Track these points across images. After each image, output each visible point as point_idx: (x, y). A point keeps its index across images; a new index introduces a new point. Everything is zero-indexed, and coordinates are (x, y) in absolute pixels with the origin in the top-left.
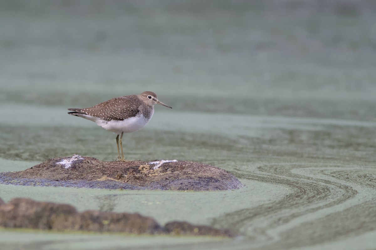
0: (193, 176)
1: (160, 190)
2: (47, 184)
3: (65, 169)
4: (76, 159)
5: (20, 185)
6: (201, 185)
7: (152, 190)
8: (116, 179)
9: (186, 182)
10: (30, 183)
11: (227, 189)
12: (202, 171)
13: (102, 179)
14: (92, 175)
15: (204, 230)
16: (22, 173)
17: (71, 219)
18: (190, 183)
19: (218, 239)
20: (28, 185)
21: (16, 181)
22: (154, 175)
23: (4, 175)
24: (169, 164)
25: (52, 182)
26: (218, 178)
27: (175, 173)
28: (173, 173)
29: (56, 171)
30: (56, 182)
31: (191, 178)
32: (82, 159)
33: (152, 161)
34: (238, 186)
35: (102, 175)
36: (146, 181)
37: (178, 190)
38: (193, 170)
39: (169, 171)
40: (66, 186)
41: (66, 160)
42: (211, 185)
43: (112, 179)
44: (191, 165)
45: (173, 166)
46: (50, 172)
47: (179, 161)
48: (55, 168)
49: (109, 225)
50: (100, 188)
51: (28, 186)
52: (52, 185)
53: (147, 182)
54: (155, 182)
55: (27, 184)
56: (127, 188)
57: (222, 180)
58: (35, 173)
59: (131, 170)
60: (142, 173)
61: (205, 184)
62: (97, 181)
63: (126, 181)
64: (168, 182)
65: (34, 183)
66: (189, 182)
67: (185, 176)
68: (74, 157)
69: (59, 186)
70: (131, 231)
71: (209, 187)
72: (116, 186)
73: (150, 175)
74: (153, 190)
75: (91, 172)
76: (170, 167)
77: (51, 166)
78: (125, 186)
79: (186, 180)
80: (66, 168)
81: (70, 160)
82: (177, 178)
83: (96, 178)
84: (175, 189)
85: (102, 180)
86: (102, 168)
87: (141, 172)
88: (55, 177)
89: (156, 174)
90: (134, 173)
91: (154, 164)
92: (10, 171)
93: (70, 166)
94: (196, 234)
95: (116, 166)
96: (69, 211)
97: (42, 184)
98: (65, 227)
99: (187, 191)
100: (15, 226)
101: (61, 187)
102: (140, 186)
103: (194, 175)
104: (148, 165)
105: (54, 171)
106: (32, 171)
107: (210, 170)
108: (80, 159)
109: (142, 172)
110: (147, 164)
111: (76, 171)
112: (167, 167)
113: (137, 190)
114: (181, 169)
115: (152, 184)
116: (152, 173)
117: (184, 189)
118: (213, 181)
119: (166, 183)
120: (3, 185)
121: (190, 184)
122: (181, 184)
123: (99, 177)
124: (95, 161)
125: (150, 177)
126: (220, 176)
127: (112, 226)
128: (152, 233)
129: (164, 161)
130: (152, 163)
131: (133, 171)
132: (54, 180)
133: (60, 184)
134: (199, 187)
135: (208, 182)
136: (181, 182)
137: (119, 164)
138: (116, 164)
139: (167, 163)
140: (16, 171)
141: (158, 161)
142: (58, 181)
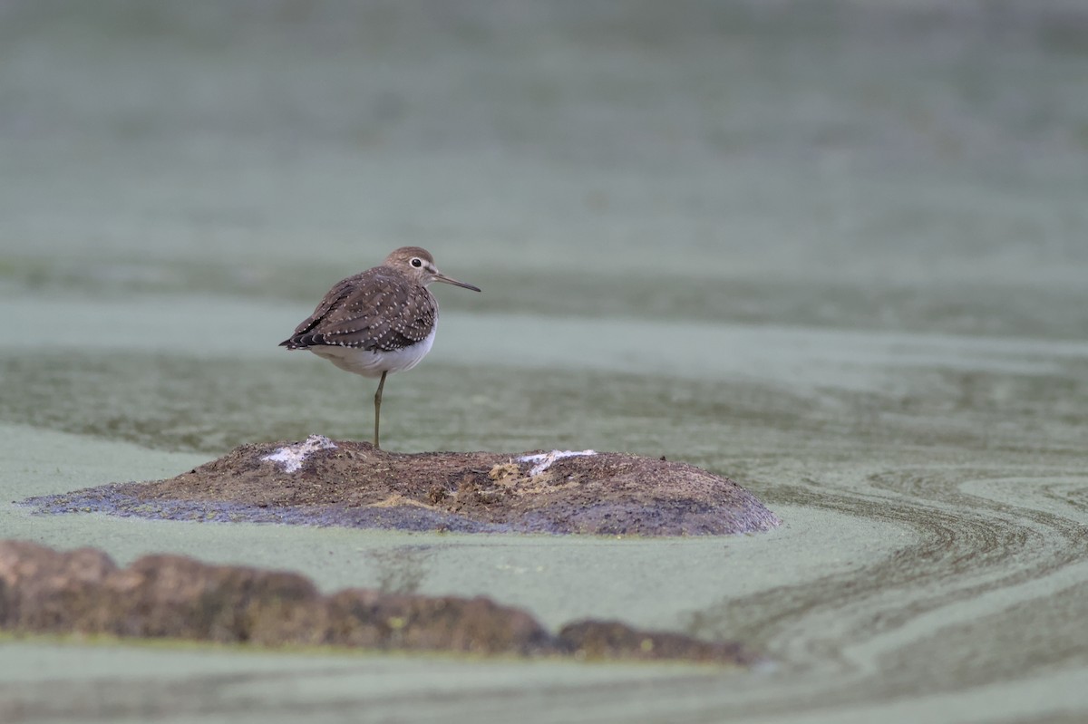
0: (639, 494)
1: (549, 533)
2: (235, 516)
3: (287, 474)
4: (316, 448)
5: (160, 518)
6: (660, 520)
7: (525, 532)
8: (427, 503)
9: (619, 511)
10: (189, 513)
11: (733, 532)
12: (666, 482)
13: (388, 501)
14: (362, 491)
15: (669, 645)
16: (166, 485)
17: (300, 613)
18: (630, 515)
19: (707, 669)
20: (183, 519)
21: (149, 507)
22: (531, 491)
23: (118, 491)
24: (574, 462)
25: (248, 511)
26: (709, 500)
27: (590, 485)
28: (585, 486)
29: (261, 479)
30: (261, 510)
31: (633, 501)
32: (332, 446)
33: (526, 454)
34: (764, 524)
35: (387, 490)
36: (510, 508)
37: (597, 533)
38: (640, 479)
39: (573, 480)
40: (288, 523)
41: (289, 451)
42: (688, 521)
43: (415, 503)
44: (634, 465)
45: (584, 467)
46: (244, 483)
47: (600, 454)
48: (257, 472)
49: (406, 629)
50: (382, 528)
51: (185, 521)
52: (249, 518)
53: (512, 511)
54: (535, 510)
55: (180, 517)
56: (456, 529)
57: (720, 505)
58: (202, 487)
59: (468, 478)
60: (497, 486)
61: (673, 517)
62: (372, 507)
63: (454, 509)
64: (571, 512)
65: (199, 514)
66: (627, 513)
67: (617, 495)
68: (311, 441)
69: (270, 520)
70: (466, 648)
71: (684, 526)
72: (426, 523)
73: (520, 492)
74: (528, 535)
75: (359, 484)
76: (575, 469)
77: (248, 466)
78: (452, 523)
79: (618, 507)
80: (288, 471)
81: (301, 451)
82: (595, 499)
83: (370, 500)
84: (590, 530)
85: (387, 506)
86: (388, 471)
87: (495, 483)
88: (257, 497)
89: (538, 490)
90: (478, 486)
91: (531, 461)
92: (134, 480)
93: (299, 465)
94: (645, 657)
95: (425, 468)
96: (294, 590)
97: (222, 515)
98: (286, 636)
99: (622, 538)
100: (149, 633)
101: (274, 524)
102: (492, 521)
103: (643, 491)
104: (516, 465)
105: (255, 479)
106: (193, 479)
107: (685, 479)
108: (327, 446)
109: (499, 482)
110: (514, 463)
111: (315, 479)
112: (567, 469)
113: (483, 534)
114: (605, 477)
115: (526, 518)
116: (527, 487)
117: (614, 532)
118: (693, 509)
119: (566, 515)
120: (115, 518)
121: (632, 517)
122: (607, 516)
123: (380, 497)
124: (370, 453)
125: (520, 496)
126: (715, 497)
127: (416, 633)
128: (525, 653)
129: (558, 455)
130: (527, 459)
131: (473, 482)
132: (255, 505)
133: (273, 516)
134: (657, 525)
135: (681, 511)
136: (605, 511)
137: (435, 460)
138: (425, 462)
139: (566, 459)
140: (149, 479)
141: (543, 452)
142: (265, 506)
